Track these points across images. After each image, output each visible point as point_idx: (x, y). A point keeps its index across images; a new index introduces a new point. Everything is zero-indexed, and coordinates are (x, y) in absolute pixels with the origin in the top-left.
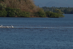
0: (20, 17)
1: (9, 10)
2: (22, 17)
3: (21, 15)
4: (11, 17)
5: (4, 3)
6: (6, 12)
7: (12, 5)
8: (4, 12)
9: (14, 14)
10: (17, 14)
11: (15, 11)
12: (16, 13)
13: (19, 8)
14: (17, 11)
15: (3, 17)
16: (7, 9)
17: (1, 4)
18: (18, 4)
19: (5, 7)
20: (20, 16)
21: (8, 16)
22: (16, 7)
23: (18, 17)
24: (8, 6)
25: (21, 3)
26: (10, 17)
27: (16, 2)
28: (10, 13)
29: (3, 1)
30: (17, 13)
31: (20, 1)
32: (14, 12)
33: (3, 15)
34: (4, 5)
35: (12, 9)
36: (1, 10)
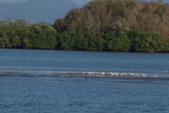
0: (160, 52)
1: (135, 36)
2: (164, 52)
3: (163, 47)
4: (141, 52)
6: (129, 41)
7: (141, 25)
8: (124, 41)
9: (148, 45)
10: (153, 46)
11: (149, 39)
12: (150, 44)
13: (159, 33)
14: (153, 38)
15: (122, 51)
16: (131, 35)
17: (117, 24)
18: (157, 22)
19: (128, 29)
20: (160, 50)
21: (132, 50)
22: (151, 30)
23: (156, 52)
24: (134, 28)
25: (163, 20)
26: (137, 51)
27: (153, 18)
28: (137, 42)
29: (123, 16)
30: (154, 42)
31: (161, 16)
32: (147, 41)
33: (121, 48)
34: (124, 25)
35: (144, 33)
36: (117, 35)
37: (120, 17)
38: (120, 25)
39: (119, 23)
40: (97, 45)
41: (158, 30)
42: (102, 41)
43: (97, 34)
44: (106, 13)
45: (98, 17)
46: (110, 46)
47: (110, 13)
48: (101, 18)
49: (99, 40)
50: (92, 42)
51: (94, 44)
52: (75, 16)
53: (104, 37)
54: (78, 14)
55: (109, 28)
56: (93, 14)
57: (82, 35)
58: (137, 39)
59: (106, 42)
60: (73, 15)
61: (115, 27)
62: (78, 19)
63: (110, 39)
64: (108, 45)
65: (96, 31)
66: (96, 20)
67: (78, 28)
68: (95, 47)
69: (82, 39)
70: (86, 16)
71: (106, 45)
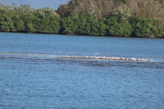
0: (160, 37)
1: (136, 21)
3: (163, 33)
4: (141, 37)
5: (125, 6)
6: (131, 26)
7: (143, 12)
8: (126, 27)
9: (148, 31)
10: (154, 32)
11: (150, 25)
12: (151, 29)
13: (160, 19)
14: (154, 24)
16: (132, 21)
17: (119, 10)
18: (157, 9)
19: (129, 15)
20: (160, 35)
22: (152, 16)
24: (135, 14)
27: (154, 5)
28: (138, 28)
29: (124, 3)
30: (155, 28)
31: (162, 3)
32: (148, 27)
33: (122, 33)
34: (126, 11)
35: (144, 19)
36: (119, 21)
37: (122, 3)
38: (122, 11)
39: (121, 9)
40: (100, 30)
41: (158, 16)
42: (104, 27)
43: (99, 20)
45: (100, 3)
46: (112, 31)
48: (103, 4)
49: (101, 25)
50: (94, 28)
51: (96, 29)
52: (78, 2)
53: (106, 23)
55: (111, 15)
57: (85, 20)
58: (139, 25)
59: (107, 27)
60: (76, 1)
61: (117, 13)
62: (81, 4)
63: (112, 25)
64: (110, 31)
65: (98, 16)
66: (98, 6)
67: (81, 13)
68: (97, 32)
69: (84, 24)
70: (89, 2)
71: (108, 31)
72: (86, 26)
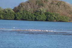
1: (48, 14)
2: (60, 21)
3: (60, 19)
5: (43, 7)
6: (46, 16)
7: (51, 10)
8: (43, 17)
9: (53, 18)
10: (55, 19)
11: (54, 16)
12: (54, 18)
13: (58, 13)
14: (56, 15)
15: (42, 21)
16: (46, 14)
18: (57, 9)
19: (45, 11)
20: (58, 20)
21: (47, 20)
22: (55, 12)
23: (57, 21)
24: (47, 11)
25: (60, 8)
26: (49, 21)
27: (55, 7)
28: (49, 17)
29: (43, 6)
30: (56, 17)
31: (59, 6)
32: (53, 16)
33: (42, 19)
34: (43, 9)
35: (52, 13)
36: (40, 14)
37: (42, 6)
38: (42, 10)
39: (41, 9)
40: (32, 18)
41: (58, 12)
42: (34, 16)
43: (32, 14)
44: (36, 5)
45: (32, 6)
46: (37, 18)
47: (37, 4)
48: (33, 6)
49: (32, 16)
50: (29, 17)
52: (22, 6)
53: (35, 15)
54: (24, 5)
55: (37, 11)
56: (30, 5)
57: (25, 14)
58: (49, 16)
59: (35, 17)
60: (21, 5)
61: (39, 11)
62: (24, 7)
63: (37, 16)
65: (31, 12)
66: (31, 7)
67: (24, 11)
68: (31, 19)
69: (25, 15)
70: (27, 6)
71: (35, 18)
72: (26, 16)
